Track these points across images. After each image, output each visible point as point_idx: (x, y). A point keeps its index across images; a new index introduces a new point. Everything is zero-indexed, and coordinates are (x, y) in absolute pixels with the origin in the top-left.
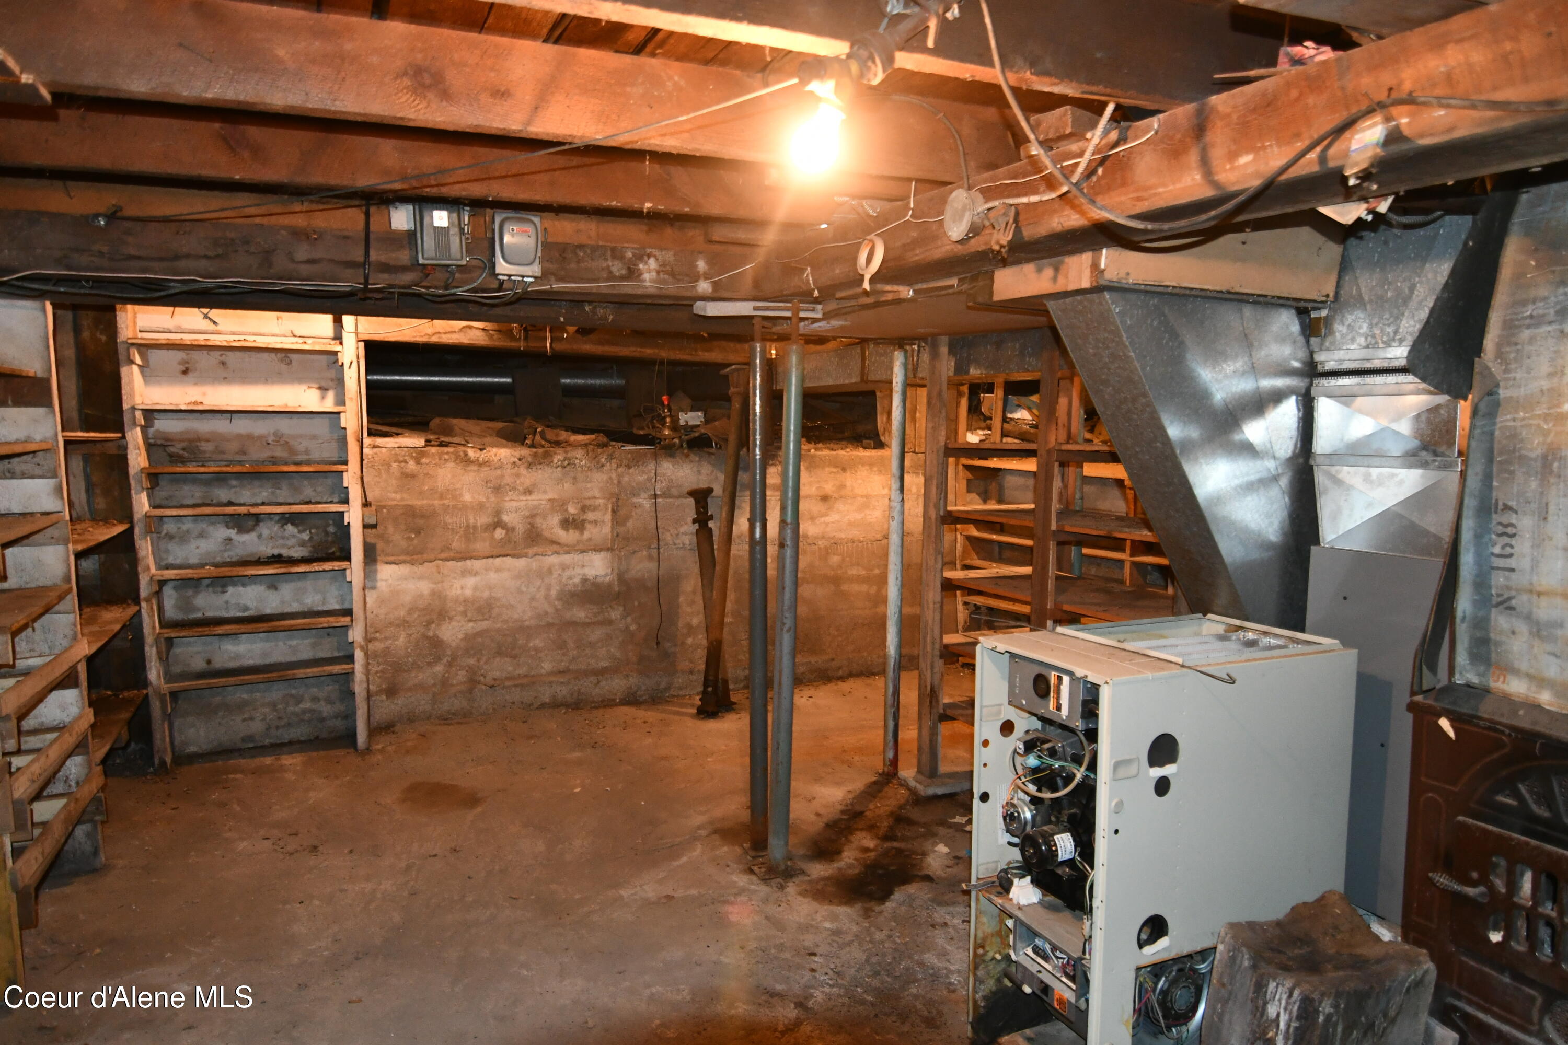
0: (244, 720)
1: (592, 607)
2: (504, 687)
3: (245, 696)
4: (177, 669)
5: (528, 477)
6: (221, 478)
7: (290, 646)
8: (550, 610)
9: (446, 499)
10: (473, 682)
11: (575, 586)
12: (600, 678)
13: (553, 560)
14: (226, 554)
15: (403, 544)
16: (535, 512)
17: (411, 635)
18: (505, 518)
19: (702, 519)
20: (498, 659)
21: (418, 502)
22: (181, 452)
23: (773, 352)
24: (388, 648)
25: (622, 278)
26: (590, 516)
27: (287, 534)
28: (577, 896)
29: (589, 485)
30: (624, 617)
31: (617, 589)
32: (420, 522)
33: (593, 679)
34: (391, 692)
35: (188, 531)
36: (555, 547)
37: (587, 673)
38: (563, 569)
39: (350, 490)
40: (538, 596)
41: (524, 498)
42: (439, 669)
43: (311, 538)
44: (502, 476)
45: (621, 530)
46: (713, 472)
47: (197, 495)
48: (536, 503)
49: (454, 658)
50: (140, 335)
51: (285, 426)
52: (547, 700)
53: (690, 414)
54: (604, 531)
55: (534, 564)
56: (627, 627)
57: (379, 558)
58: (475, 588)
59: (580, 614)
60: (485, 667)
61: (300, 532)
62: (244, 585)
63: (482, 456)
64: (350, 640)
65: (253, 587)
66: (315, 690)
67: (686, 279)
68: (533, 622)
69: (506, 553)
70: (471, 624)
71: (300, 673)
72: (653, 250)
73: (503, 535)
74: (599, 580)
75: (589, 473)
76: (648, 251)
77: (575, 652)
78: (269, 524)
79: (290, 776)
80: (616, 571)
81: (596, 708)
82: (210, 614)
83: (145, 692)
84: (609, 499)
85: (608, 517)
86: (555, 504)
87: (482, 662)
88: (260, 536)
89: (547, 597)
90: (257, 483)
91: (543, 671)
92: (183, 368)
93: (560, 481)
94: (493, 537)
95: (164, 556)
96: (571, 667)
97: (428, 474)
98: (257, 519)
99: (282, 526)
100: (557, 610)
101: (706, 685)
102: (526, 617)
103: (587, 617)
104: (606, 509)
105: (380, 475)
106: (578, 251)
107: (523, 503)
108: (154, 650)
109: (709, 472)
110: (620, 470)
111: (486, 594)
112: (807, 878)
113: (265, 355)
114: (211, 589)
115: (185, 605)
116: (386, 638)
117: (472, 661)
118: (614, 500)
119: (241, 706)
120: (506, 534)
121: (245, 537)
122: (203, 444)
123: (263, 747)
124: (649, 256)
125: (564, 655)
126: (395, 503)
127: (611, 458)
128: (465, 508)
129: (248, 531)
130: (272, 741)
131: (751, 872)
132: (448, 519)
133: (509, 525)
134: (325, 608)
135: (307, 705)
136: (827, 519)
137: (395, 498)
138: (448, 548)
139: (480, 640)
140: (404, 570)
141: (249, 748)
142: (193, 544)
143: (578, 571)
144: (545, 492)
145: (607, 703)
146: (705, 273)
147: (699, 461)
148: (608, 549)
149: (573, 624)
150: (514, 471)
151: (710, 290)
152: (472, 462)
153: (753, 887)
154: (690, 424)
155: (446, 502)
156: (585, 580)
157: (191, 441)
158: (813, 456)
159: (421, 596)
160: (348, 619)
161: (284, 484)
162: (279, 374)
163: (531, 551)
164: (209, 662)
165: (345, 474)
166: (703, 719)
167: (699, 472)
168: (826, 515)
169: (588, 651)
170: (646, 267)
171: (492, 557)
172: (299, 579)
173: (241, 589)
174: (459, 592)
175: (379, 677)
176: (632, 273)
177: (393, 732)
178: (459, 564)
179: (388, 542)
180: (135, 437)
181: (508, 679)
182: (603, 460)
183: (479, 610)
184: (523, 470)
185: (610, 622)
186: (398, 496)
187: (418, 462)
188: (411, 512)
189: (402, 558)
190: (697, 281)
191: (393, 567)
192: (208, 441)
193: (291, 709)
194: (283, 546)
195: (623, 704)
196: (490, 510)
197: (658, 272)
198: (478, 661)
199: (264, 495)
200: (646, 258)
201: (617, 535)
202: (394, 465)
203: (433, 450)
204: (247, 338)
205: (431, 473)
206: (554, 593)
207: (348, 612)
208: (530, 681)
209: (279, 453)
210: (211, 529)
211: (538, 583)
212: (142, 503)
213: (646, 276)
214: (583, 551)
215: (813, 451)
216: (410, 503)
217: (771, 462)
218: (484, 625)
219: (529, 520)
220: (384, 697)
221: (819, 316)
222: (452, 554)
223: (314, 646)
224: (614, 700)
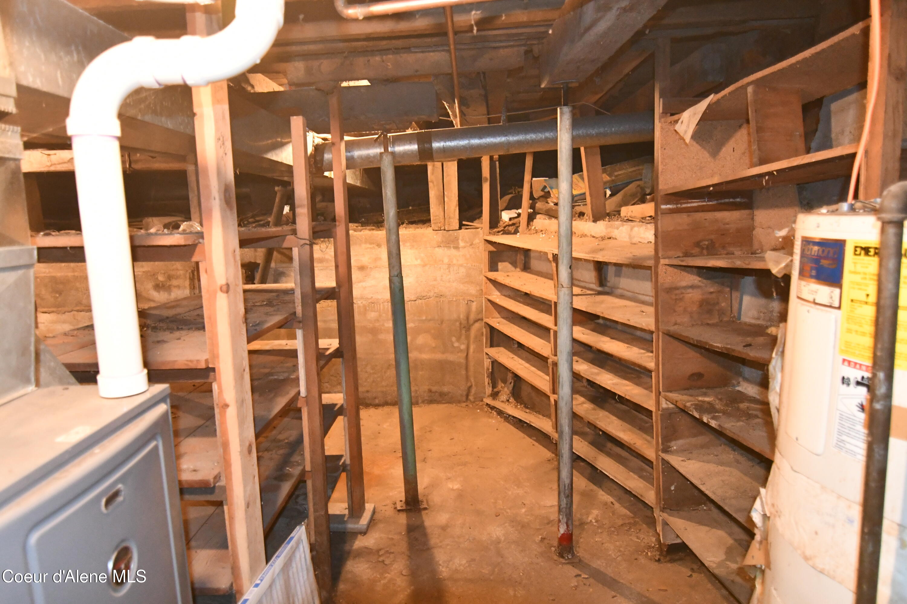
15: (53, 301)
21: (59, 275)
26: (175, 282)
32: (60, 286)
36: (152, 303)
54: (185, 293)
57: (40, 310)
85: (187, 283)
86: (149, 275)
104: (186, 277)
126: (46, 276)
132: (78, 285)
136: (364, 284)
138: (79, 304)
140: (53, 316)
168: (363, 281)
188: (55, 280)
189: (51, 309)
191: (48, 315)
216: (54, 275)
222: (83, 308)
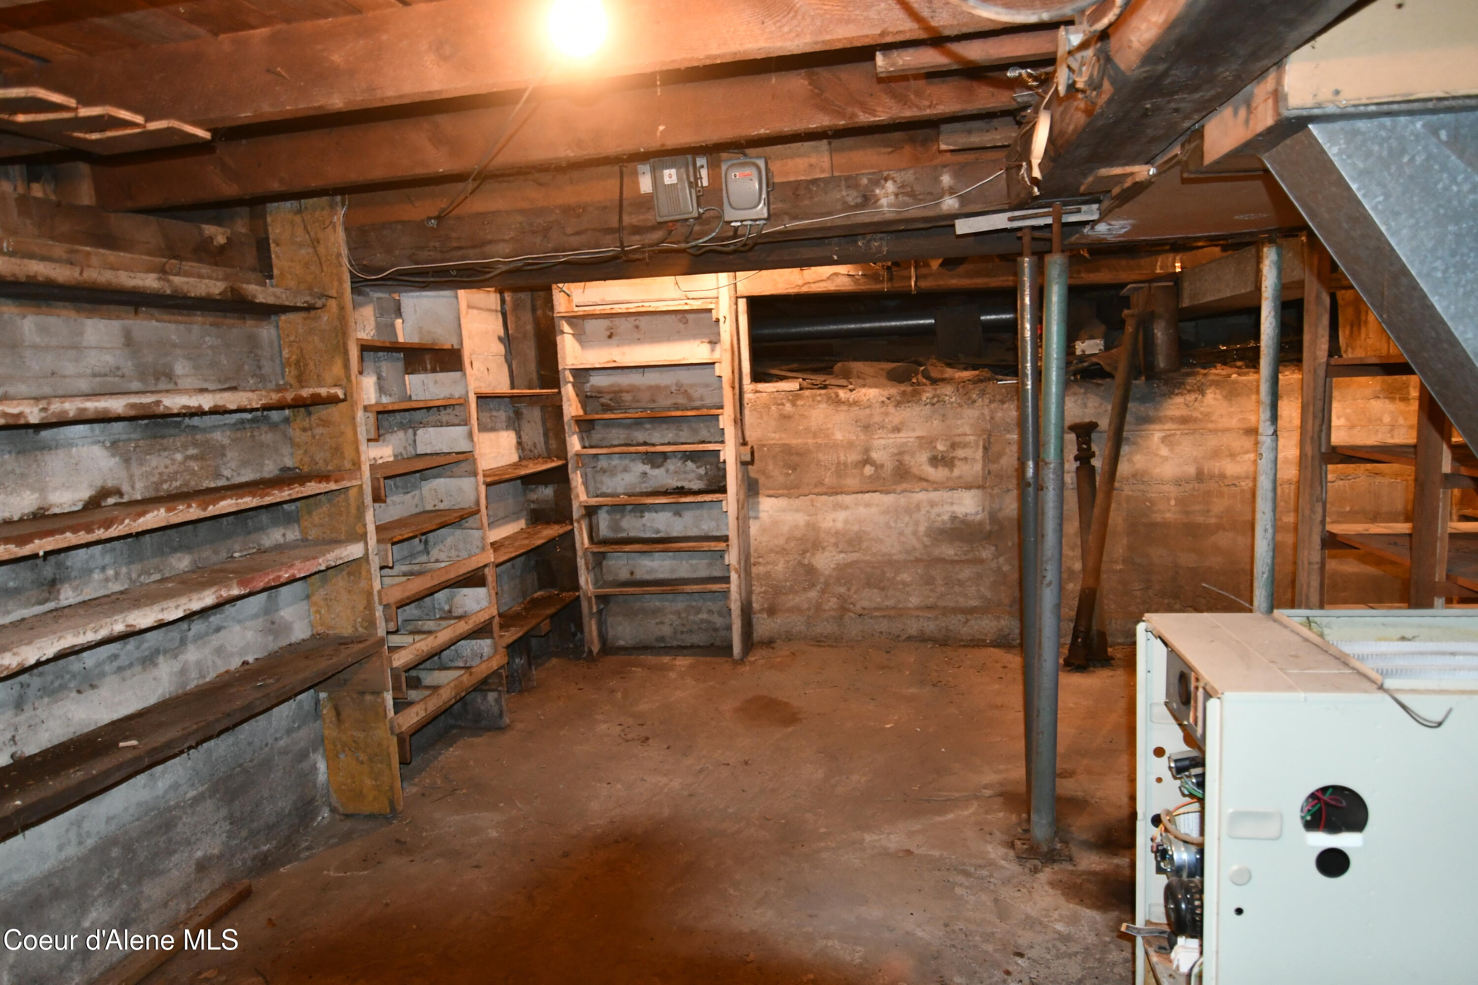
0: (657, 624)
1: (961, 545)
2: (871, 618)
3: (657, 604)
4: (609, 578)
5: (896, 415)
6: (638, 423)
7: (691, 565)
8: (918, 546)
9: (819, 437)
10: (843, 609)
11: (943, 522)
12: (969, 617)
13: (922, 496)
14: (643, 486)
15: (782, 479)
16: (903, 449)
17: (788, 562)
18: (874, 455)
19: (1084, 457)
20: (867, 590)
21: (794, 442)
22: (609, 402)
23: (1178, 264)
24: (769, 572)
25: (857, 207)
26: (960, 453)
27: (688, 468)
28: (823, 830)
29: (959, 422)
30: (996, 557)
31: (988, 528)
32: (795, 459)
33: (961, 617)
34: (772, 611)
35: (615, 467)
36: (925, 484)
37: (955, 611)
38: (932, 506)
39: (726, 431)
40: (906, 532)
41: (893, 436)
42: (813, 594)
43: (706, 473)
44: (871, 415)
45: (994, 467)
46: (1101, 405)
47: (622, 436)
48: (904, 440)
49: (827, 584)
50: (576, 309)
51: (684, 376)
52: (915, 634)
53: (1087, 343)
54: (974, 469)
55: (902, 500)
56: (999, 568)
57: (761, 491)
58: (846, 522)
59: (948, 551)
60: (855, 596)
61: (698, 467)
62: (656, 512)
63: (853, 396)
64: (727, 562)
65: (663, 513)
66: (710, 603)
67: (930, 197)
68: (902, 557)
69: (875, 489)
70: (842, 555)
71: (688, 588)
72: (891, 172)
73: (872, 472)
74: (970, 518)
75: (959, 410)
76: (885, 174)
77: (943, 589)
78: (674, 460)
79: (672, 675)
80: (987, 509)
81: (965, 646)
82: (633, 534)
83: (577, 594)
84: (980, 436)
85: (979, 454)
86: (923, 441)
87: (852, 592)
88: (667, 471)
89: (915, 533)
90: (665, 426)
91: (910, 605)
92: (608, 333)
93: (928, 419)
94: (862, 474)
95: (599, 486)
96: (939, 604)
97: (803, 415)
98: (665, 456)
99: (684, 462)
100: (926, 546)
101: (1075, 637)
102: (894, 551)
103: (956, 555)
104: (978, 446)
105: (761, 418)
106: (811, 186)
107: (891, 441)
108: (583, 561)
109: (1096, 405)
110: (992, 406)
111: (856, 528)
112: (1071, 868)
113: (667, 318)
114: (632, 514)
115: (615, 526)
116: (768, 563)
117: (842, 590)
118: (985, 436)
119: (655, 612)
120: (876, 471)
121: (656, 472)
122: (624, 394)
123: (671, 648)
124: (886, 179)
125: (932, 591)
126: (773, 442)
127: (983, 393)
128: (835, 446)
129: (658, 467)
130: (679, 643)
131: (1012, 846)
132: (821, 456)
133: (878, 462)
134: (718, 534)
135: (704, 616)
137: (775, 437)
138: (821, 483)
139: (850, 570)
140: (782, 502)
141: (661, 648)
142: (619, 478)
143: (947, 508)
144: (914, 430)
145: (977, 643)
146: (951, 188)
147: (1085, 393)
148: (979, 487)
149: (942, 560)
150: (883, 410)
151: (957, 205)
152: (843, 403)
153: (1003, 863)
154: (1087, 353)
155: (819, 441)
156: (954, 518)
157: (615, 392)
158: (1235, 382)
159: (796, 527)
160: (724, 544)
161: (685, 427)
162: (678, 332)
163: (899, 488)
164: (632, 573)
165: (721, 417)
166: (1069, 671)
167: (1085, 406)
169: (957, 589)
170: (884, 191)
171: (862, 492)
172: (698, 508)
173: (654, 514)
174: (831, 524)
175: (762, 597)
176: (867, 200)
177: (773, 648)
178: (831, 498)
179: (768, 477)
180: (568, 391)
181: (876, 609)
182: (974, 396)
183: (850, 542)
184: (891, 409)
185: (982, 561)
186: (777, 436)
187: (794, 404)
188: (787, 450)
189: (781, 492)
190: (942, 197)
191: (773, 499)
192: (627, 392)
193: (692, 618)
194: (686, 479)
195: (994, 647)
196: (859, 448)
197: (897, 195)
198: (849, 590)
199: (670, 436)
200: (883, 182)
201: (989, 473)
202: (773, 408)
203: (807, 393)
204: (644, 304)
205: (806, 413)
206: (922, 529)
207: (725, 539)
208: (899, 613)
209: (681, 400)
210: (632, 464)
211: (907, 519)
212: (574, 444)
213: (884, 201)
214: (952, 489)
215: (1234, 376)
216: (787, 442)
217: (1177, 391)
218: (854, 556)
219: (897, 458)
220: (765, 616)
221: (1095, 217)
222: (825, 490)
223: (710, 565)
224: (984, 640)
